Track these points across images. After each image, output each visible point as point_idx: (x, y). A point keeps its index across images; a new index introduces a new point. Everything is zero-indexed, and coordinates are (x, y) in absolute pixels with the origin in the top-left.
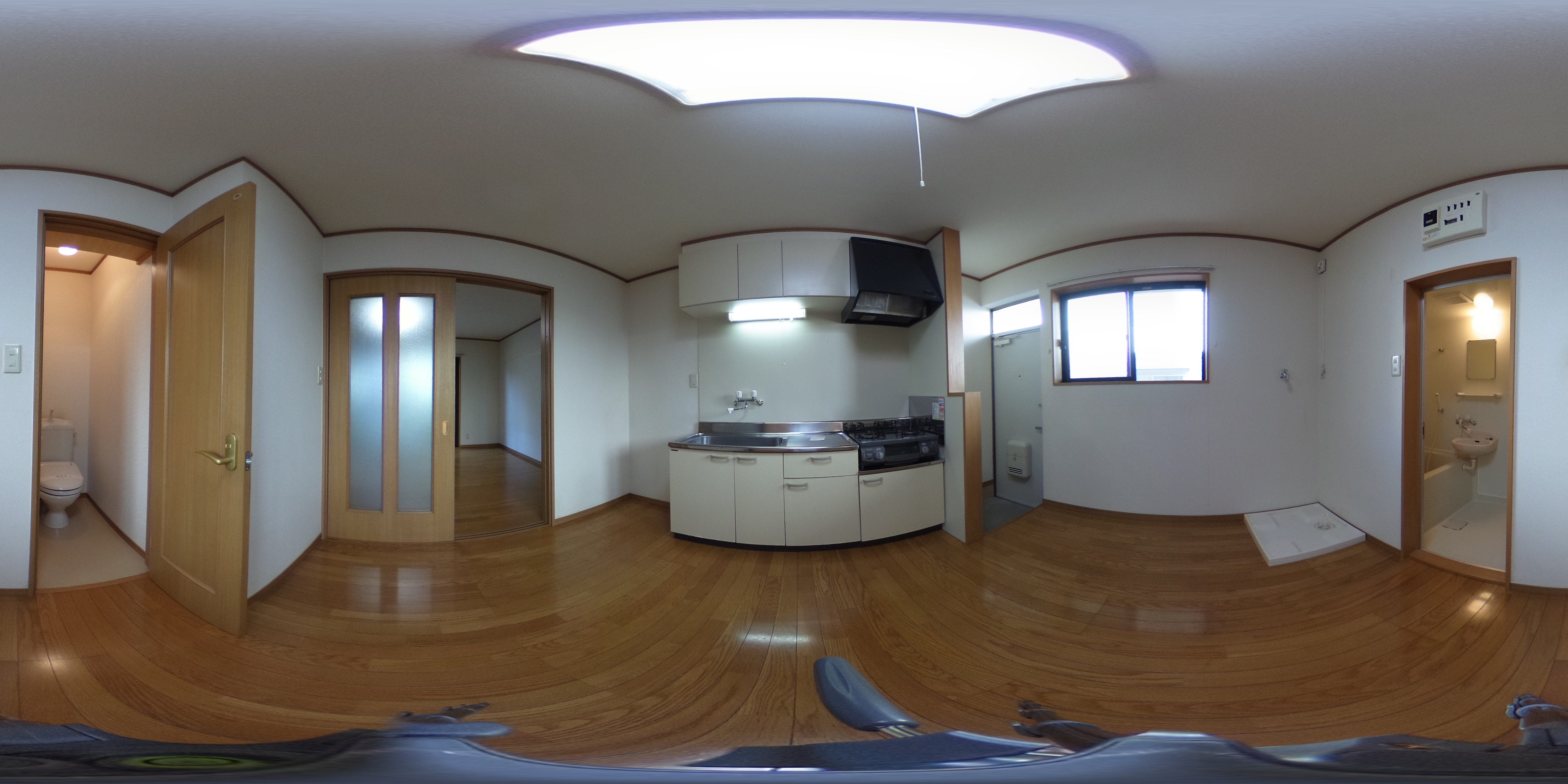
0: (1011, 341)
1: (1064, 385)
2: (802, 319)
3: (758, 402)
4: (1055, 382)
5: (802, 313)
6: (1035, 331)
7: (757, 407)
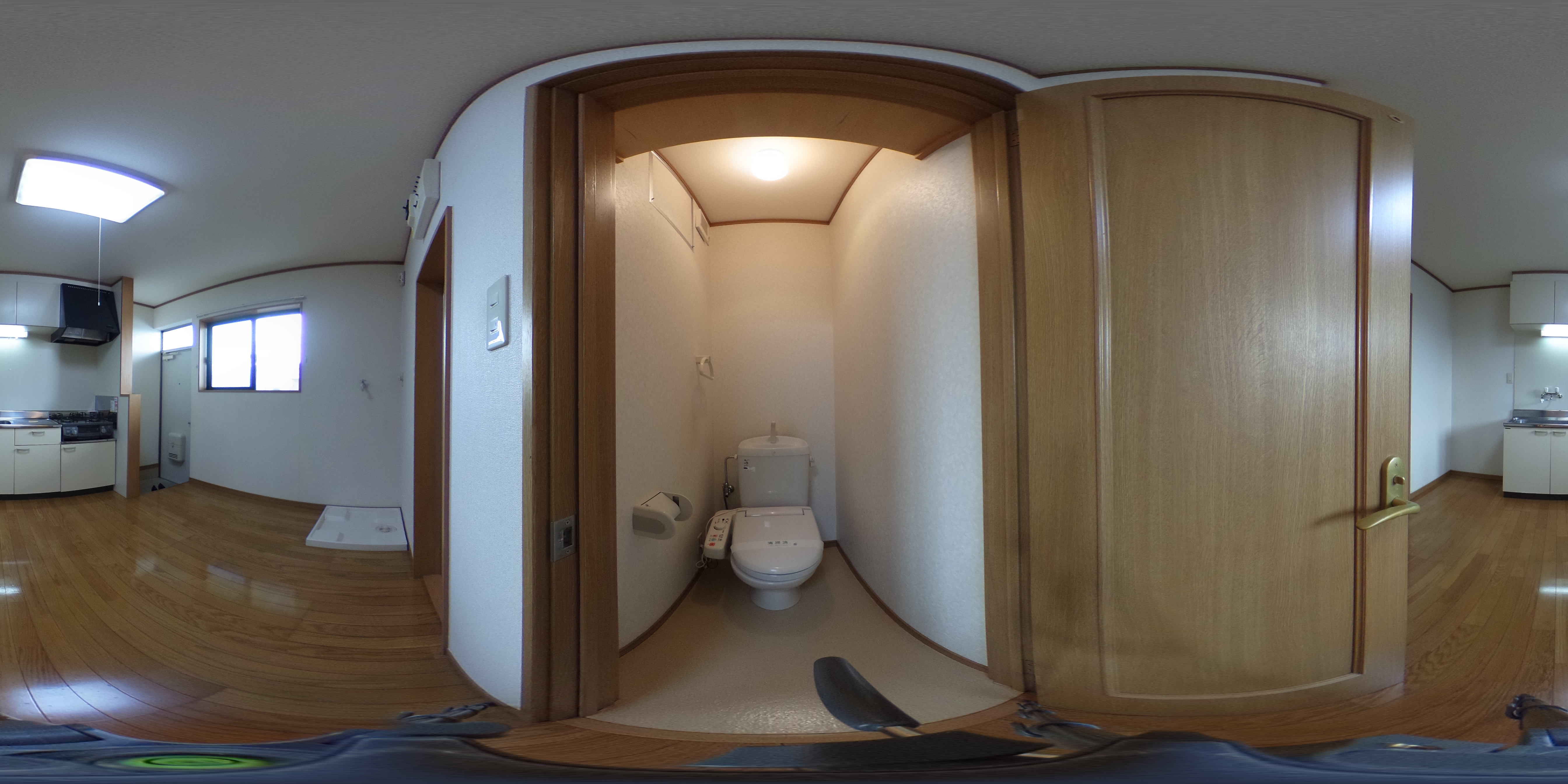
0: (174, 357)
1: (208, 392)
2: (24, 338)
3: (1559, 396)
4: (200, 389)
5: (25, 335)
6: (188, 349)
7: (1558, 400)
